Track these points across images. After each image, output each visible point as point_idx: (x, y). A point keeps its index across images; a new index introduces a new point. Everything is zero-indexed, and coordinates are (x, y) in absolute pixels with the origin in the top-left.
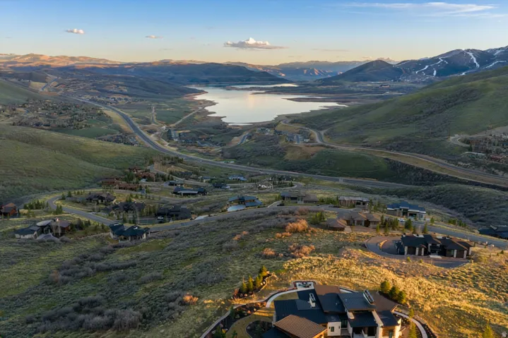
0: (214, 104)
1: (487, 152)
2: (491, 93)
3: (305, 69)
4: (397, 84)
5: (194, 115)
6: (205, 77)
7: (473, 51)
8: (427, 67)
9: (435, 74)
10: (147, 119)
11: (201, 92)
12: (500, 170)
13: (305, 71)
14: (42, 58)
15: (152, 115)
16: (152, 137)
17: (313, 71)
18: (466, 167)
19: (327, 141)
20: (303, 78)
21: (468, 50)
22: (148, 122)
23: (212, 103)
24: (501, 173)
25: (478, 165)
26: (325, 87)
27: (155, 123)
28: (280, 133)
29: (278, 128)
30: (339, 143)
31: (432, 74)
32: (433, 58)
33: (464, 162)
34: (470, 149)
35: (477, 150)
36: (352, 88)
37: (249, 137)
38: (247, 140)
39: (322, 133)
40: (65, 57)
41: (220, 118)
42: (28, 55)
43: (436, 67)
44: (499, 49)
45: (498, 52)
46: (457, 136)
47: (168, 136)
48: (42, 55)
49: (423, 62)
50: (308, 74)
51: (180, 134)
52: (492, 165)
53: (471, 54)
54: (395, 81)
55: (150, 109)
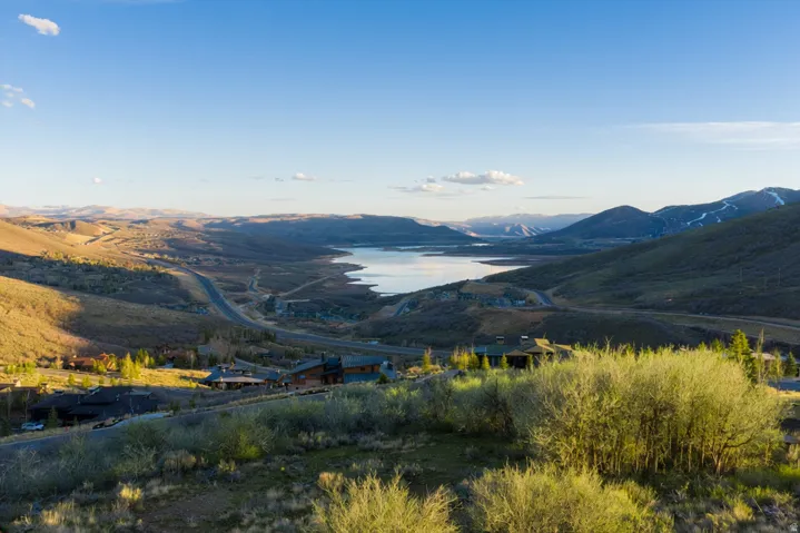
0: (362, 268)
5: (324, 281)
7: (776, 190)
8: (704, 215)
10: (241, 284)
11: (341, 254)
13: (508, 229)
14: (107, 212)
15: (253, 279)
16: (239, 307)
17: (520, 229)
19: (559, 303)
20: (501, 237)
22: (241, 288)
23: (358, 268)
26: (541, 246)
27: (252, 289)
28: (468, 296)
30: (587, 305)
32: (713, 203)
36: (585, 247)
37: (412, 306)
38: (408, 310)
39: (549, 292)
40: (143, 210)
41: (367, 287)
42: (89, 207)
43: (718, 213)
47: (268, 307)
48: (107, 208)
49: (699, 209)
50: (511, 232)
51: (289, 304)
53: (775, 194)
54: (654, 235)
55: (251, 272)
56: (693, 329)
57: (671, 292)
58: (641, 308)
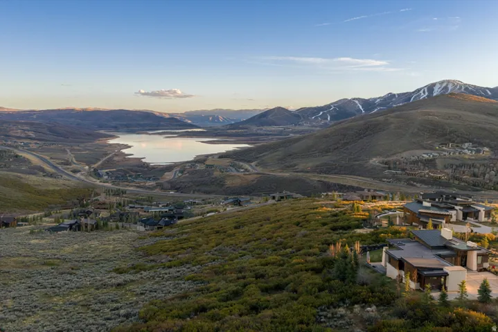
0: (130, 147)
1: (403, 170)
2: (392, 126)
3: (210, 116)
4: (298, 128)
6: (114, 123)
7: (358, 99)
8: (321, 113)
9: (329, 119)
11: (113, 137)
12: (417, 182)
13: (211, 119)
15: (70, 156)
16: (78, 175)
17: (218, 118)
18: (390, 182)
19: (259, 169)
20: (209, 125)
21: (354, 99)
22: (67, 163)
23: (127, 147)
24: (418, 185)
25: (399, 180)
26: (234, 131)
27: (75, 163)
28: (211, 166)
29: (208, 163)
30: (273, 171)
31: (327, 119)
32: (325, 106)
33: (387, 178)
34: (389, 168)
35: (395, 168)
36: (259, 132)
37: (182, 172)
38: (180, 175)
39: (253, 164)
41: (140, 159)
43: (329, 113)
44: (379, 98)
45: (378, 100)
46: (374, 159)
47: (96, 175)
49: (319, 109)
50: (213, 121)
51: (107, 172)
52: (410, 179)
53: (357, 102)
54: (296, 125)
55: (65, 152)
56: (319, 181)
57: (310, 164)
58: (297, 172)
